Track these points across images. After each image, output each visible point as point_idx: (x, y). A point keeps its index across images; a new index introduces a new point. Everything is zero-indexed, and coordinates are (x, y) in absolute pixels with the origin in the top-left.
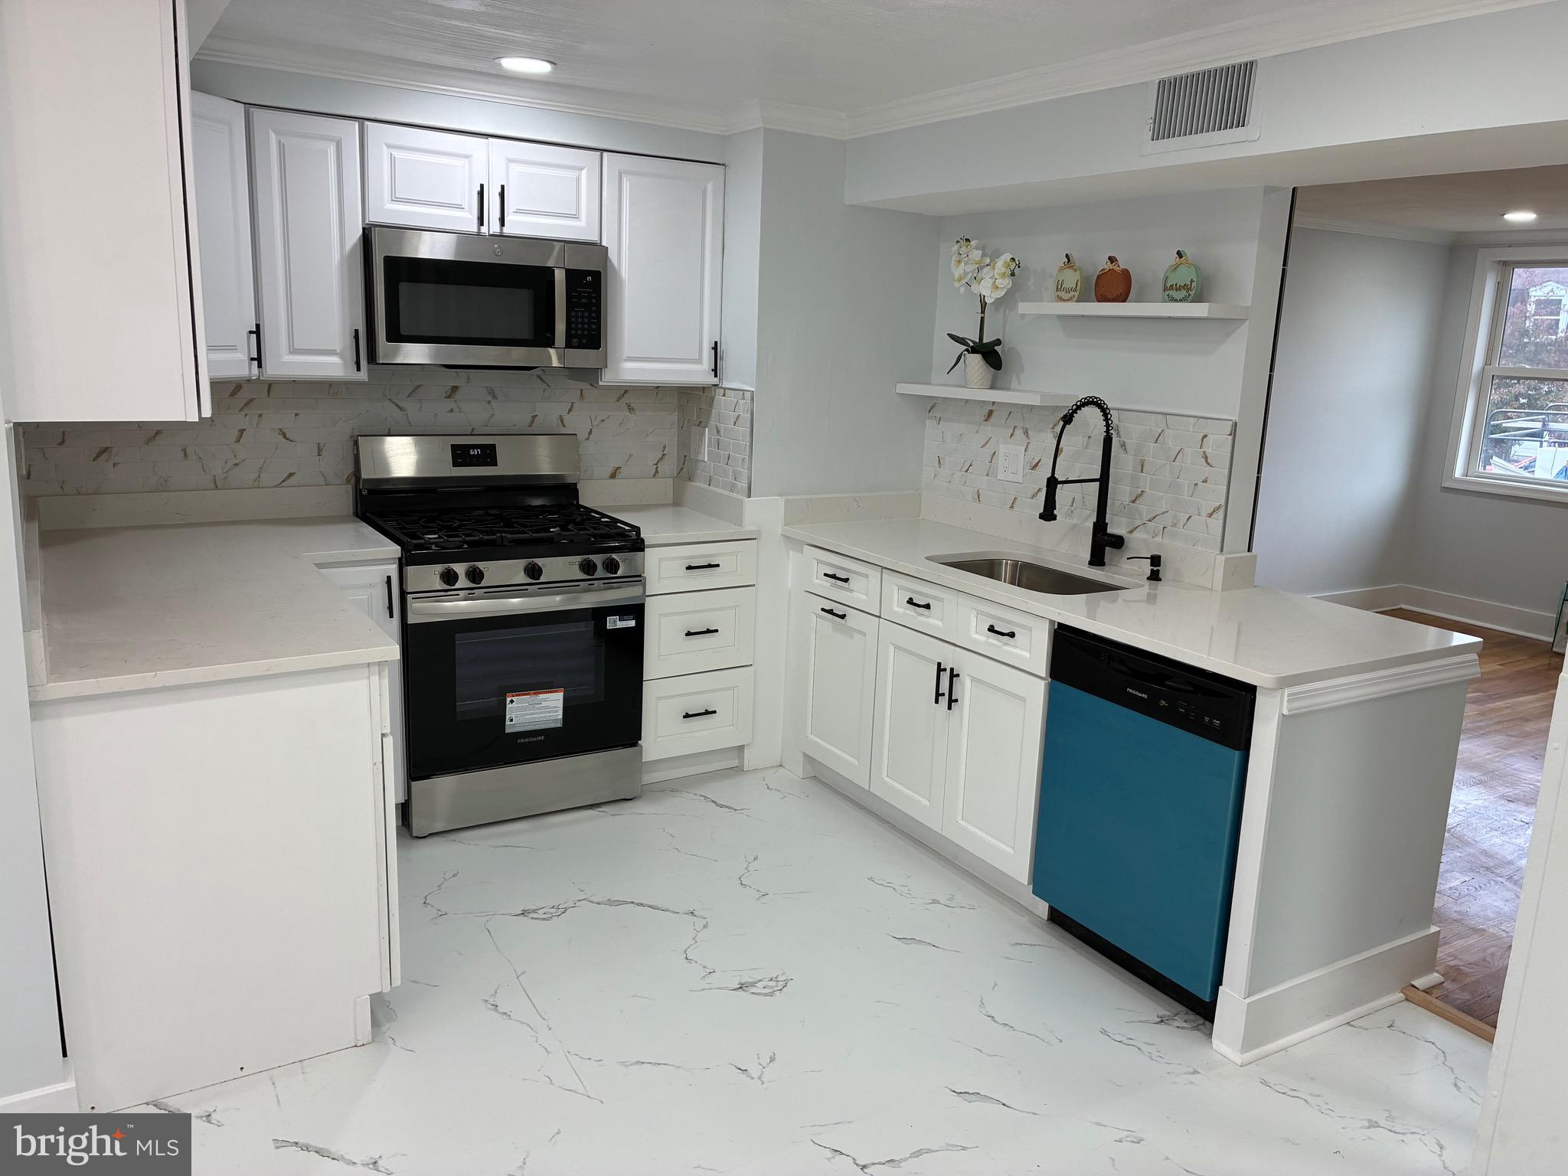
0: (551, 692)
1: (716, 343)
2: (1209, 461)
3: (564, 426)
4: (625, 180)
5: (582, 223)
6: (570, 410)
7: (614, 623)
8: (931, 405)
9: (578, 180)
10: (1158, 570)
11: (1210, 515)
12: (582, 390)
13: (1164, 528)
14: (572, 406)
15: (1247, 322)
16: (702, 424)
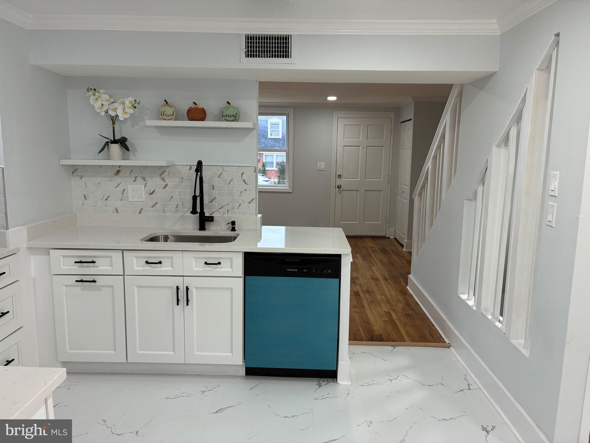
2: (246, 182)
8: (74, 170)
10: (235, 227)
11: (250, 203)
13: (228, 210)
15: (255, 130)
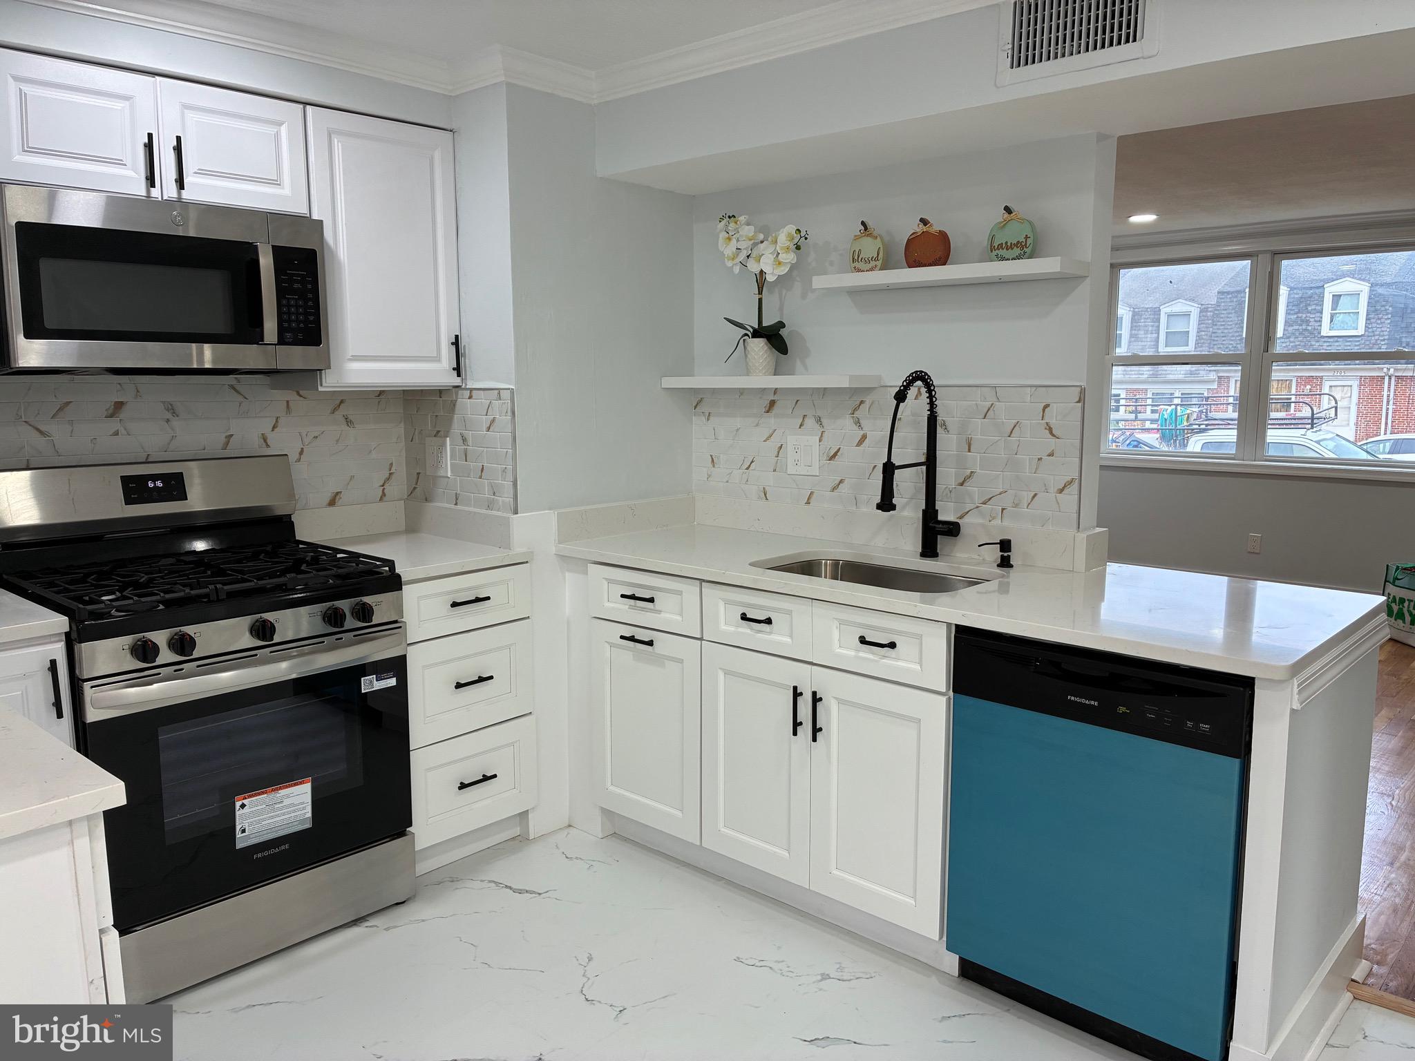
0: (296, 785)
1: (457, 337)
2: (1054, 432)
3: (268, 446)
4: (336, 140)
5: (286, 191)
6: (274, 428)
7: (371, 684)
8: (698, 400)
9: (277, 136)
10: (1009, 556)
11: (1061, 491)
12: (288, 402)
13: (1003, 509)
14: (277, 421)
15: (1088, 281)
16: (440, 433)
